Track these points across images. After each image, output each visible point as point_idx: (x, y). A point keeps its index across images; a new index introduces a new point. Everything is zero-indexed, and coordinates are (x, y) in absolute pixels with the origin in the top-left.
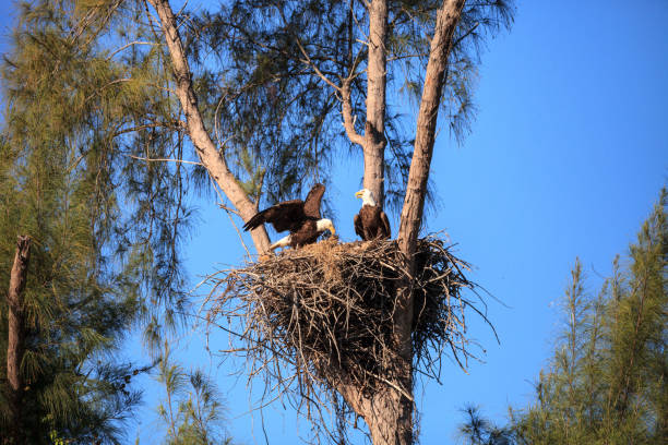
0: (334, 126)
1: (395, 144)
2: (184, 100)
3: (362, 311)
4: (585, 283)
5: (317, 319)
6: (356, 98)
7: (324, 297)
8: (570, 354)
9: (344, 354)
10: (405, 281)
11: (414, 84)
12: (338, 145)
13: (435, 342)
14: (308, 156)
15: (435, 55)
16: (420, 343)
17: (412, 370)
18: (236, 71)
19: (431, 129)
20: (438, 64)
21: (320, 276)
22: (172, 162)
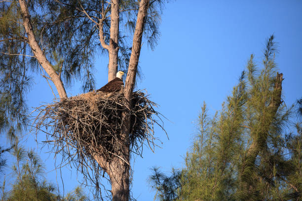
0: (95, 41)
1: (123, 49)
2: (26, 27)
3: (107, 124)
4: (208, 113)
5: (87, 128)
6: (105, 28)
7: (90, 118)
8: (200, 144)
9: (98, 144)
10: (127, 111)
11: (131, 22)
12: (97, 49)
13: (140, 139)
14: (83, 54)
15: (142, 9)
16: (133, 139)
17: (129, 151)
18: (51, 15)
19: (140, 42)
20: (143, 13)
21: (88, 108)
22: (21, 56)
